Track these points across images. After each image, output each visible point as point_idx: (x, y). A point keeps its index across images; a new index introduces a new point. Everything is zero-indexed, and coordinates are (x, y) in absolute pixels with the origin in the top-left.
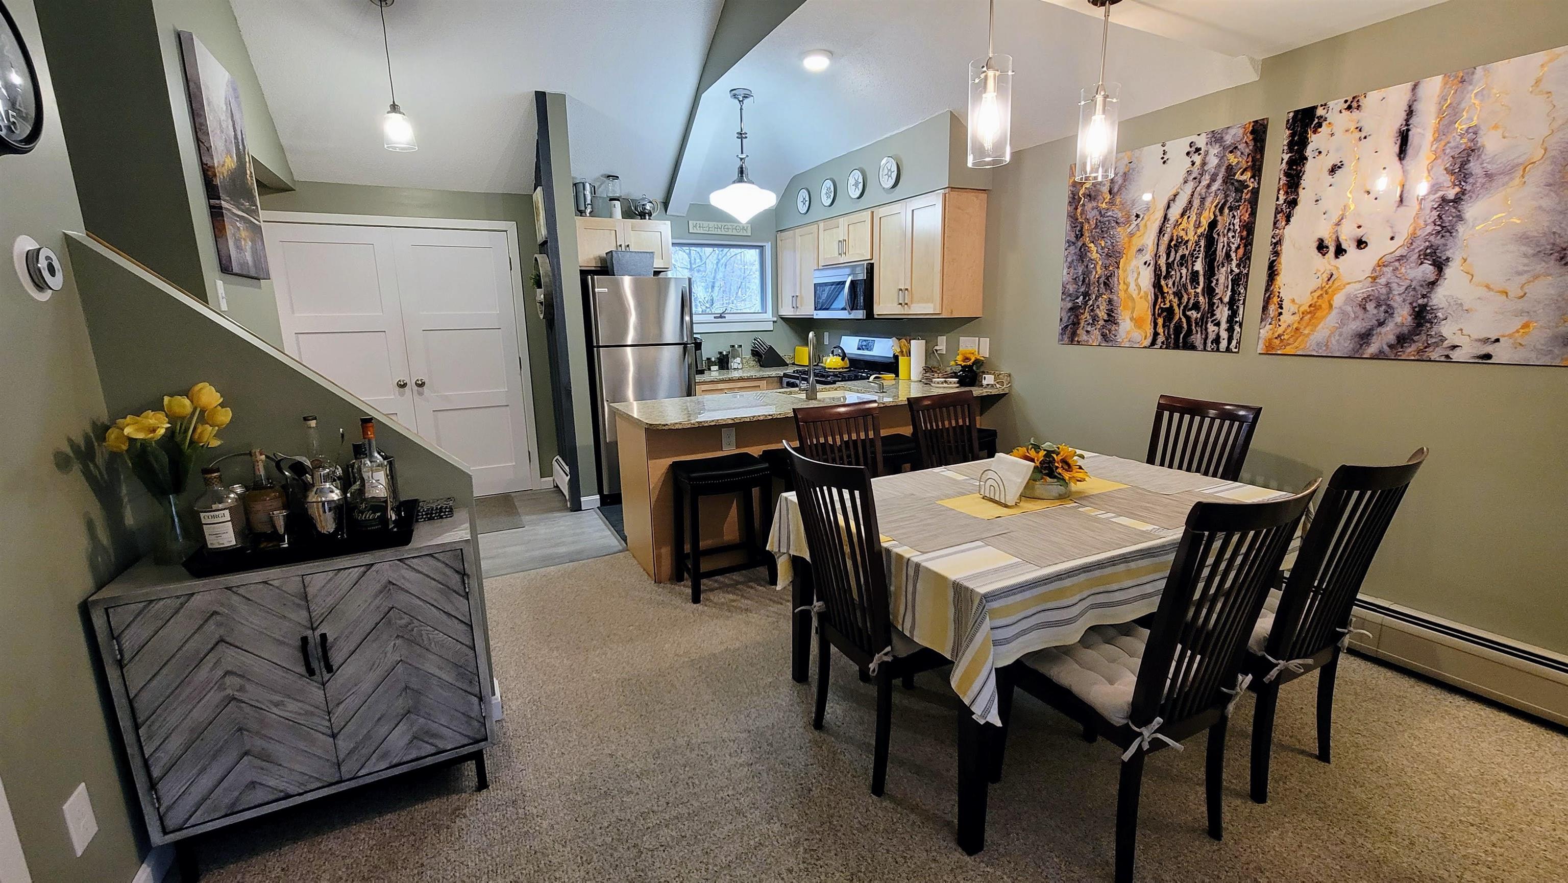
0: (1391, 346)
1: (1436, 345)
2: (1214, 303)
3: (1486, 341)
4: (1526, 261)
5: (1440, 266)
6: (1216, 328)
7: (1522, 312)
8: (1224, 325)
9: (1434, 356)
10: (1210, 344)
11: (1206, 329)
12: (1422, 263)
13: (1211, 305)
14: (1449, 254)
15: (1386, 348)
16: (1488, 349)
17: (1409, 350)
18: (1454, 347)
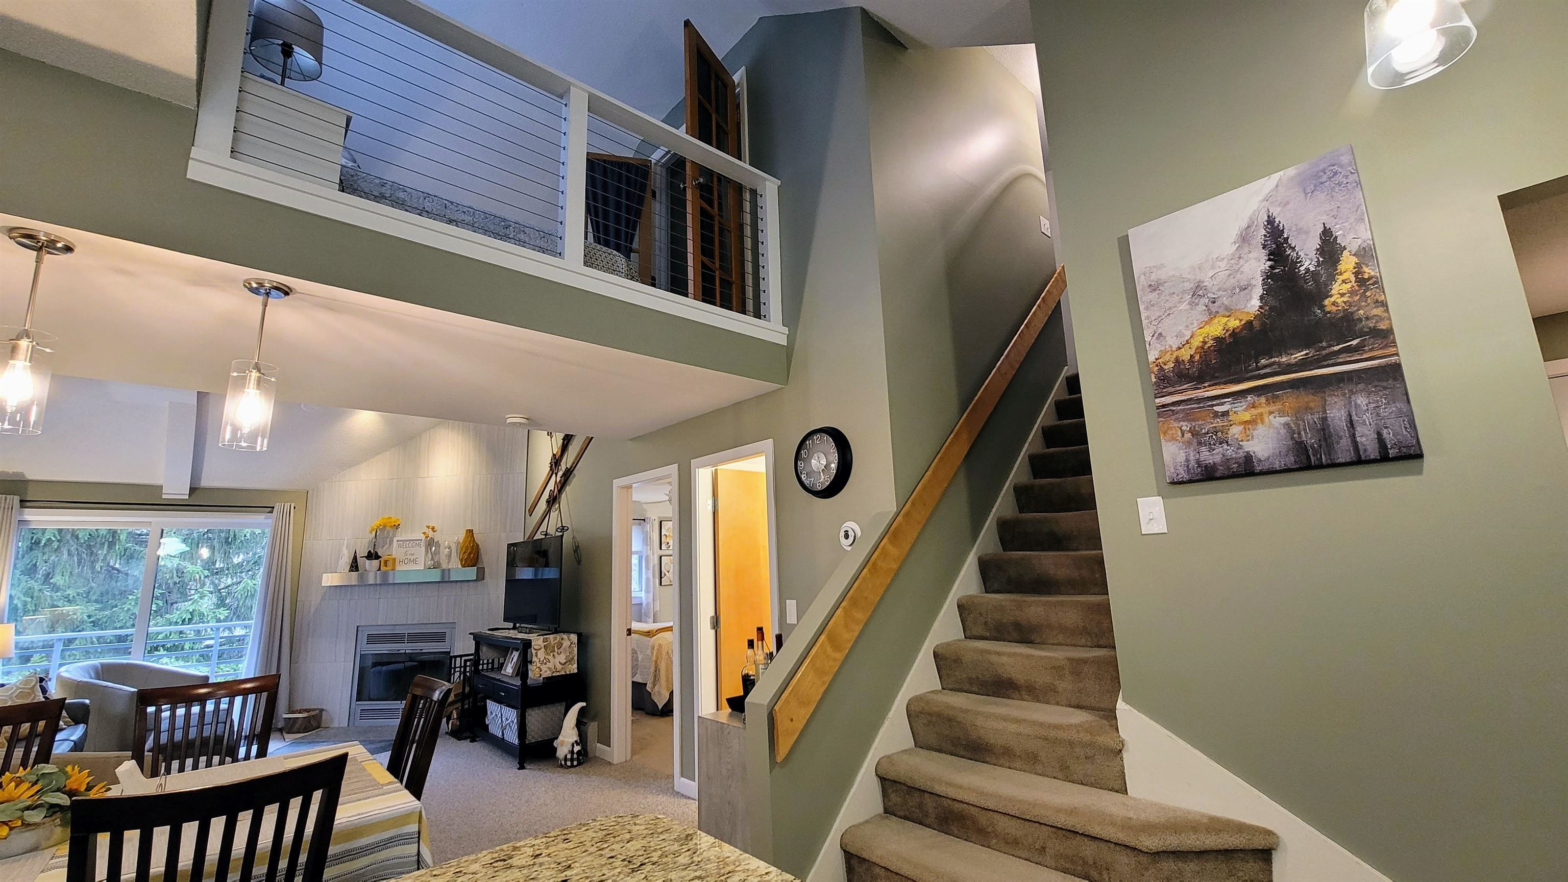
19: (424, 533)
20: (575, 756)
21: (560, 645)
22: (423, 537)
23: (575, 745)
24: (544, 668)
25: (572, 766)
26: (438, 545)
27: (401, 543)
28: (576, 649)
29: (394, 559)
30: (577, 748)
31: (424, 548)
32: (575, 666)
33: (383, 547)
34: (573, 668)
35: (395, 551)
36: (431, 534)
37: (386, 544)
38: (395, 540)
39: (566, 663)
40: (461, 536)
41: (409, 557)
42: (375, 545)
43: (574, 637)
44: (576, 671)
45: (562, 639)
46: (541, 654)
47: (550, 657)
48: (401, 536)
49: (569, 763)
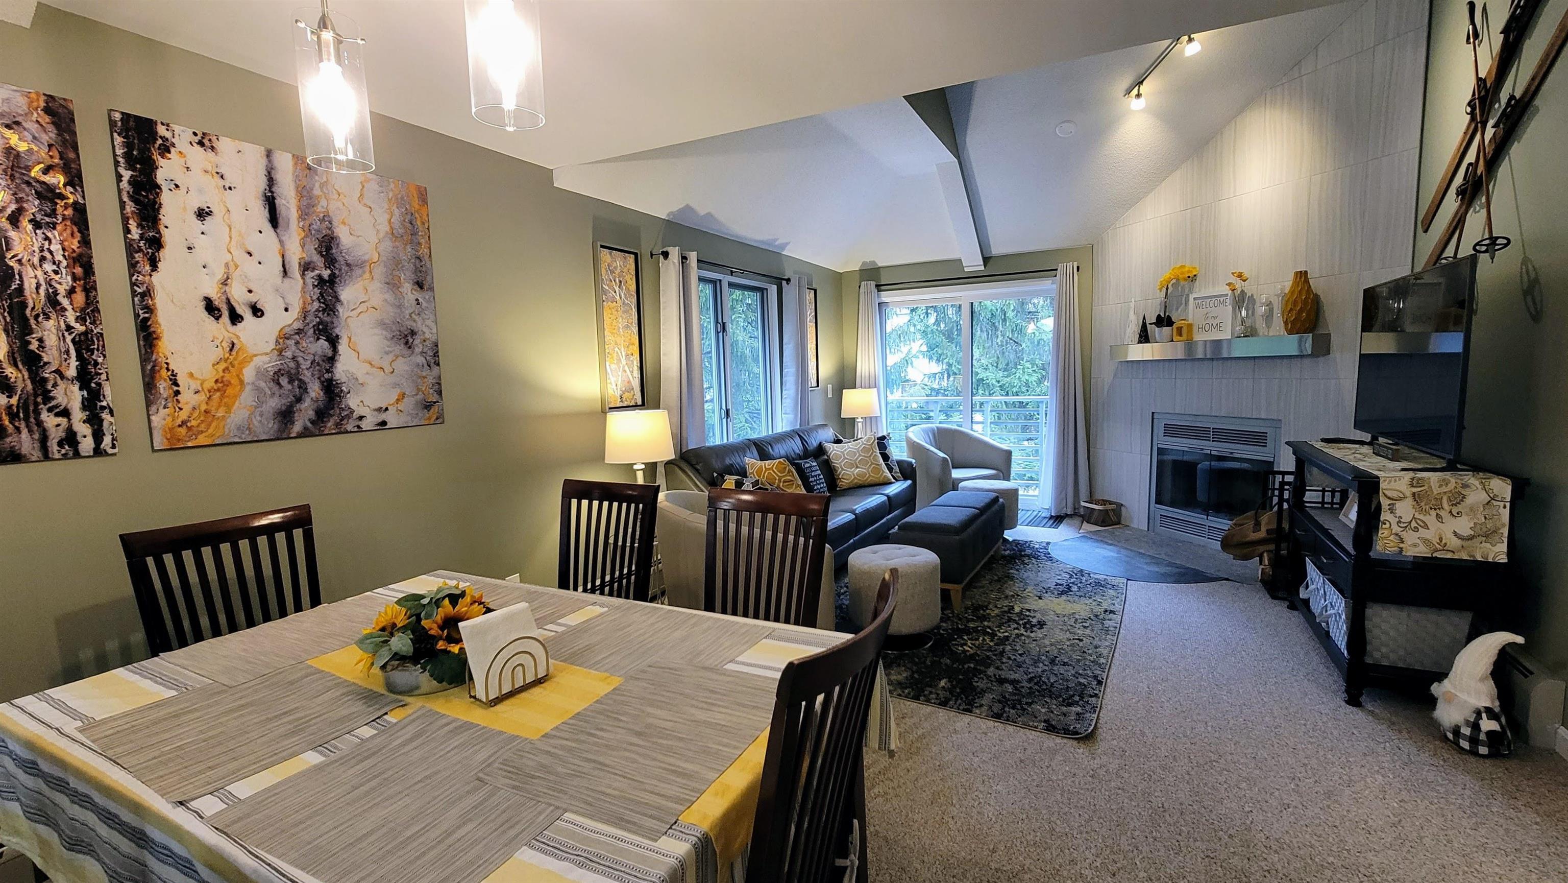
0: (313, 422)
1: (348, 417)
2: (45, 380)
3: (379, 410)
4: (389, 343)
5: (333, 341)
6: (63, 421)
7: (396, 385)
8: (78, 415)
9: (349, 427)
10: (56, 448)
11: (39, 423)
12: (318, 339)
13: (39, 383)
14: (337, 331)
15: (309, 425)
16: (383, 417)
17: (329, 424)
18: (361, 418)
19: (1229, 284)
20: (1482, 737)
21: (1457, 499)
22: (1227, 290)
23: (1484, 715)
24: (1410, 538)
25: (1474, 752)
26: (1252, 299)
27: (1200, 301)
28: (1505, 514)
29: (1190, 326)
30: (1488, 725)
31: (1230, 307)
32: (1503, 547)
33: (1177, 309)
34: (1498, 552)
35: (1192, 314)
36: (1239, 284)
37: (1181, 304)
38: (1191, 297)
39: (1471, 538)
40: (1287, 283)
41: (1211, 321)
42: (1166, 307)
43: (1503, 488)
44: (1503, 559)
45: (1465, 486)
46: (1405, 510)
47: (1431, 519)
48: (1201, 291)
49: (1465, 745)
